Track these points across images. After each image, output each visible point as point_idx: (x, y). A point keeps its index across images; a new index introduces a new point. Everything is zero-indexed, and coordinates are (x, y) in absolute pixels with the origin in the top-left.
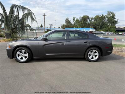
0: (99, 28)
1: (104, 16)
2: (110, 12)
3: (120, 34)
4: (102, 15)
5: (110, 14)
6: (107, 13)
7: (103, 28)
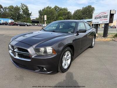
0: (16, 18)
1: (19, 8)
2: (24, 4)
3: (35, 25)
4: (17, 6)
5: (24, 6)
6: (21, 5)
7: (20, 19)
